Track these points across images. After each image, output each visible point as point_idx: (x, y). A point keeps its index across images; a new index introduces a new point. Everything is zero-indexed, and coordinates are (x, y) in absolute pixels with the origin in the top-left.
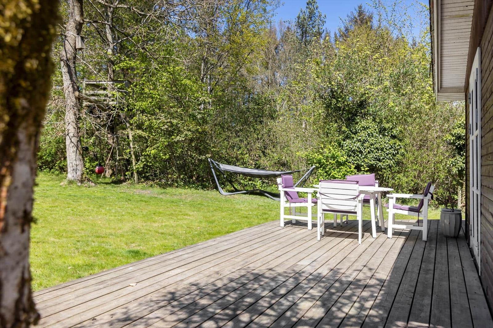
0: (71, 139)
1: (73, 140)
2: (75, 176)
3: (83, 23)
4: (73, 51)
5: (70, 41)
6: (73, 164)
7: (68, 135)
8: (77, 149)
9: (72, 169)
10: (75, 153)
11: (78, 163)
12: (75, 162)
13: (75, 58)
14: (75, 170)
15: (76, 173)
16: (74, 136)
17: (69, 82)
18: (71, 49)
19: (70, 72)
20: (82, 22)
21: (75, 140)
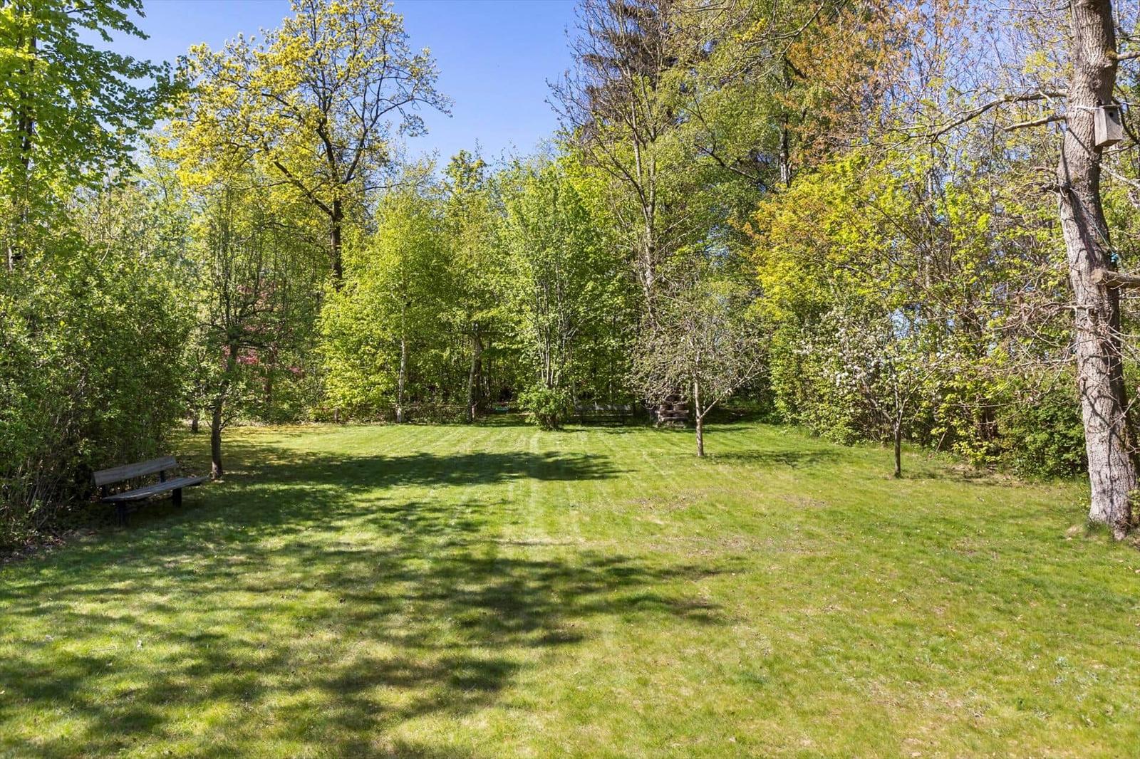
0: (1092, 406)
1: (1098, 407)
2: (1109, 510)
3: (1114, 68)
4: (1087, 155)
5: (1076, 131)
6: (1103, 477)
7: (1084, 393)
8: (1113, 431)
9: (1099, 490)
10: (1106, 446)
11: (1116, 473)
12: (1106, 470)
13: (1095, 172)
14: (1108, 493)
15: (1112, 501)
16: (1101, 396)
17: (1080, 245)
18: (1080, 151)
19: (1078, 218)
20: (1108, 64)
21: (1103, 407)
